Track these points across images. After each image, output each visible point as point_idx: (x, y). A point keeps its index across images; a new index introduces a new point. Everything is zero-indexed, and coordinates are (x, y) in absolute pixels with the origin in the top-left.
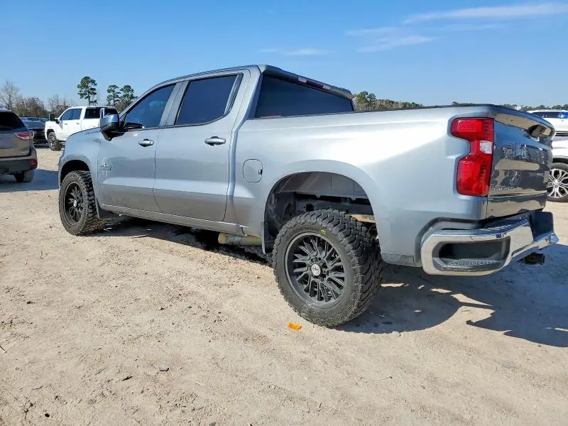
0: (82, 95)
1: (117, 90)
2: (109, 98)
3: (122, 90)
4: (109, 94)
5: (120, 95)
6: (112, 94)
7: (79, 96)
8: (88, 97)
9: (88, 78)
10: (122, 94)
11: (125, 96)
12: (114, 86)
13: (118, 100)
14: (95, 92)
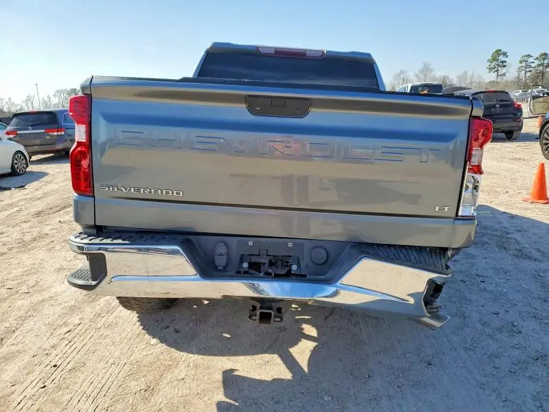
0: (491, 69)
1: (530, 60)
2: (520, 69)
3: (537, 58)
4: (521, 65)
5: (533, 65)
6: (524, 64)
7: (488, 70)
8: (497, 71)
9: (500, 50)
10: (537, 62)
11: (539, 65)
12: (529, 56)
13: (530, 71)
14: (505, 64)
